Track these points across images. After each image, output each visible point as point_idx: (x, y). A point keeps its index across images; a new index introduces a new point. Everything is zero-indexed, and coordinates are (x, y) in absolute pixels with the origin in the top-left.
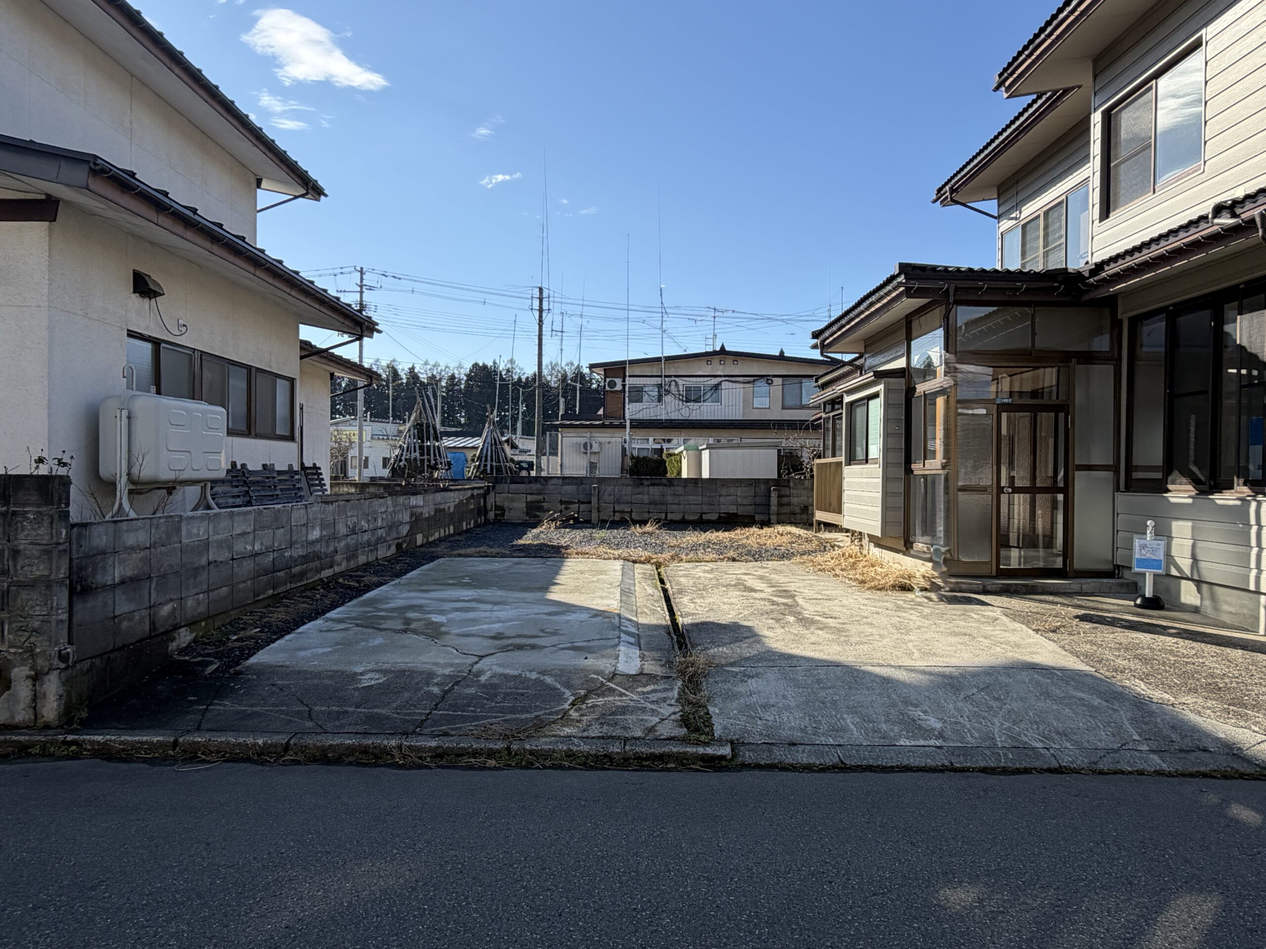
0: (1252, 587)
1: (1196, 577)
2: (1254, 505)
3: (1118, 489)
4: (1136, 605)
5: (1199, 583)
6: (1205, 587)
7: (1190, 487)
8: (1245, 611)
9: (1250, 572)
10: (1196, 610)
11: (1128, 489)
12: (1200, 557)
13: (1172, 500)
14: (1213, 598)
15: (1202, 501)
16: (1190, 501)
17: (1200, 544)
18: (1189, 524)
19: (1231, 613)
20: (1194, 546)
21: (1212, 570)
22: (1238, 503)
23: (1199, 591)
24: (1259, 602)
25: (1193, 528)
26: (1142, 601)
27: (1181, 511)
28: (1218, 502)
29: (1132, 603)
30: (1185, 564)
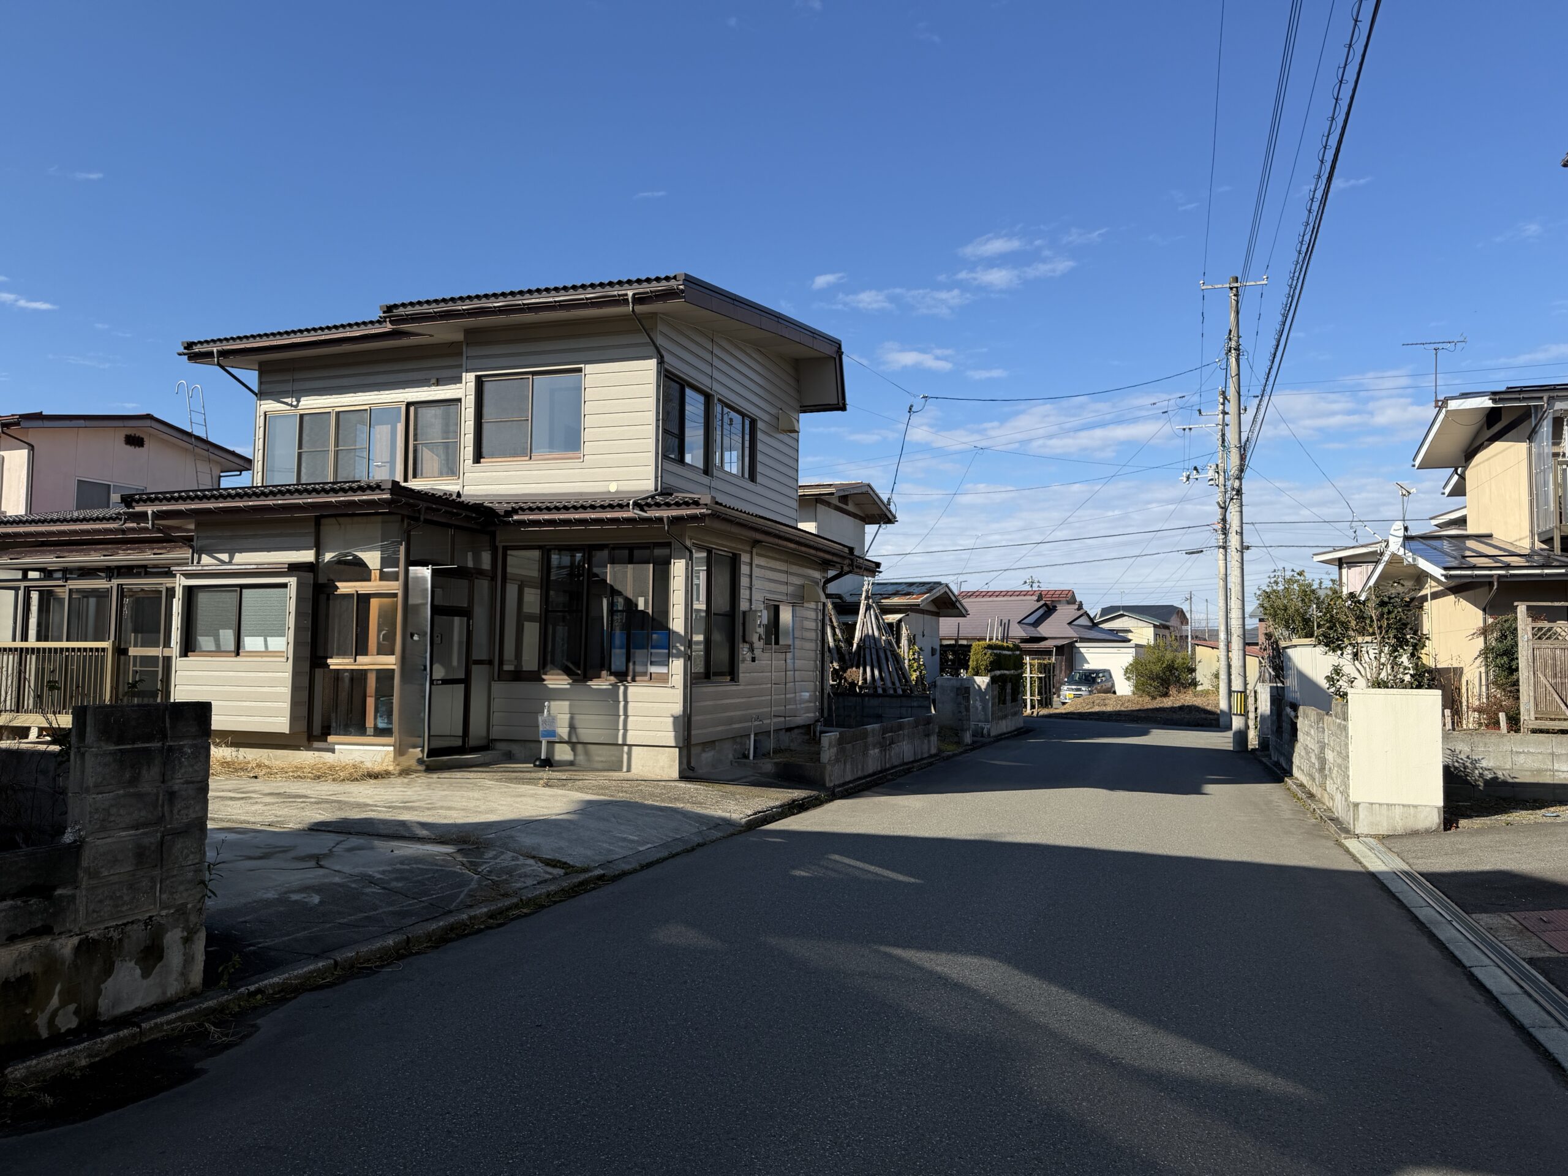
0: (620, 742)
1: (574, 740)
2: (622, 688)
3: (494, 680)
4: (535, 766)
5: (573, 744)
6: (579, 747)
7: (566, 677)
8: (614, 758)
9: (618, 732)
10: (571, 763)
11: (499, 679)
12: (578, 724)
13: (550, 686)
14: (587, 753)
15: (579, 687)
16: (568, 686)
17: (577, 717)
18: (567, 703)
19: (602, 761)
20: (572, 719)
21: (586, 733)
22: (610, 687)
23: (573, 749)
24: (623, 751)
25: (571, 706)
26: (541, 762)
27: (558, 694)
28: (593, 687)
29: (532, 765)
30: (563, 731)
